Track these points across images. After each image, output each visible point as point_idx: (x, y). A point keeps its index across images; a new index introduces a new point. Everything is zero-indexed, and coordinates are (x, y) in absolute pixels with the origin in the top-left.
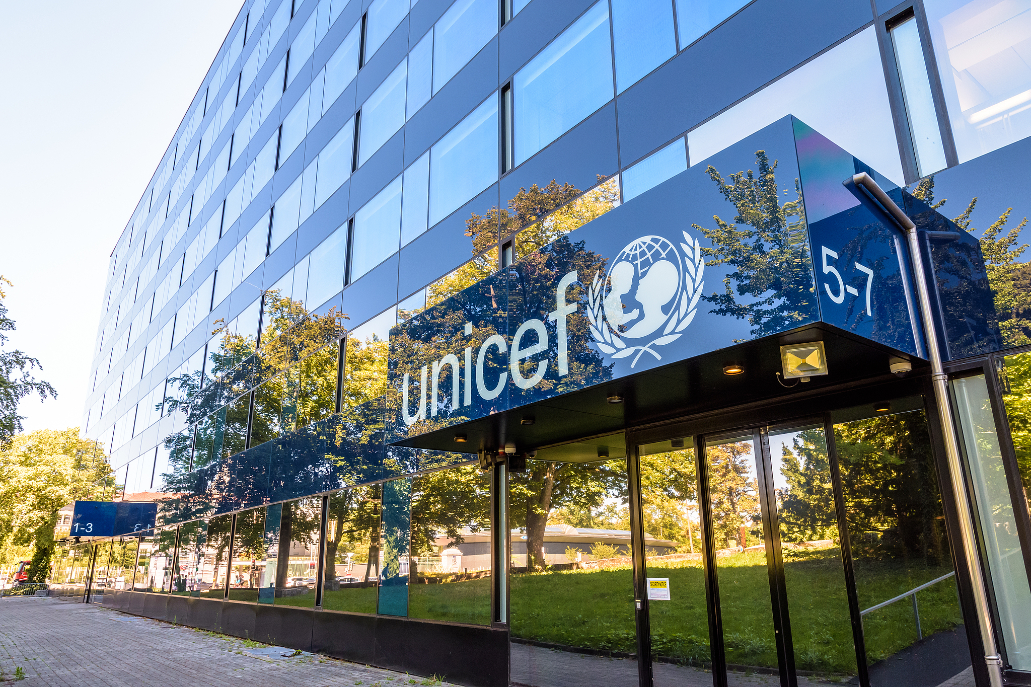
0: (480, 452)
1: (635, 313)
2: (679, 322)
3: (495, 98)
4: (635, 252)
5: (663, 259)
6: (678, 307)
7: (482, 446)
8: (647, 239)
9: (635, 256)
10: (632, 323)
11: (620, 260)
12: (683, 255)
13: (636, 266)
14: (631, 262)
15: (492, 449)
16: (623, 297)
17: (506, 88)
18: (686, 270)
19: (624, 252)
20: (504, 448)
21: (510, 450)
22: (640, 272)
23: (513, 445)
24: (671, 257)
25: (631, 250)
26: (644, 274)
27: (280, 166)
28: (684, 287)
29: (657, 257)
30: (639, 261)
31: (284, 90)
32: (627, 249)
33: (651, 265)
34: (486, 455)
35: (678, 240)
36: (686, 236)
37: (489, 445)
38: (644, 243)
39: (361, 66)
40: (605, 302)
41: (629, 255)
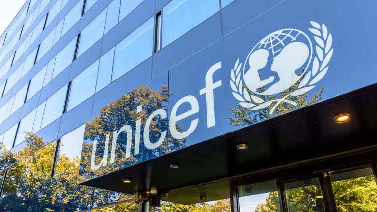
0: (136, 193)
1: (271, 79)
2: (312, 78)
3: (153, 19)
4: (269, 42)
5: (294, 41)
6: (310, 68)
7: (136, 189)
8: (279, 32)
9: (269, 45)
10: (269, 85)
11: (256, 49)
12: (312, 36)
13: (270, 51)
14: (266, 48)
15: (142, 191)
16: (259, 71)
17: (159, 14)
18: (315, 44)
19: (260, 44)
20: (150, 191)
21: (154, 192)
22: (274, 53)
23: (156, 189)
24: (301, 39)
25: (265, 41)
26: (277, 54)
27: (37, 62)
28: (315, 55)
29: (288, 41)
30: (272, 47)
31: (44, 29)
32: (262, 42)
33: (283, 47)
34: (139, 194)
35: (306, 27)
36: (314, 23)
37: (141, 189)
38: (276, 35)
39: (83, 14)
40: (245, 76)
41: (263, 45)
